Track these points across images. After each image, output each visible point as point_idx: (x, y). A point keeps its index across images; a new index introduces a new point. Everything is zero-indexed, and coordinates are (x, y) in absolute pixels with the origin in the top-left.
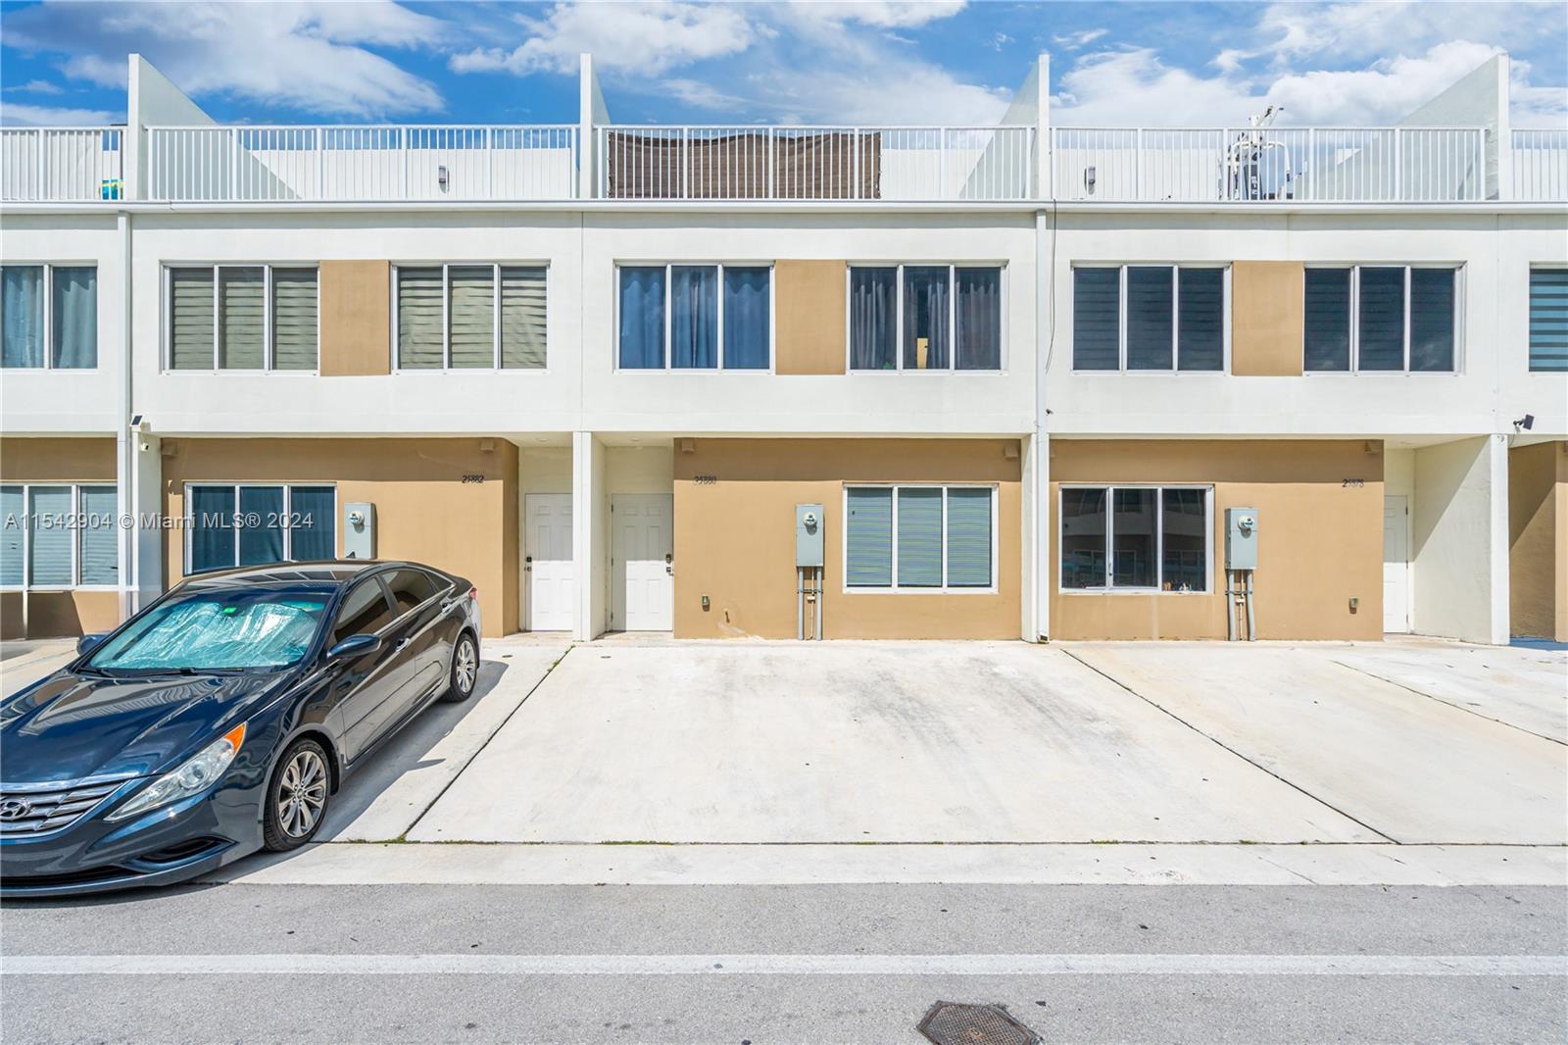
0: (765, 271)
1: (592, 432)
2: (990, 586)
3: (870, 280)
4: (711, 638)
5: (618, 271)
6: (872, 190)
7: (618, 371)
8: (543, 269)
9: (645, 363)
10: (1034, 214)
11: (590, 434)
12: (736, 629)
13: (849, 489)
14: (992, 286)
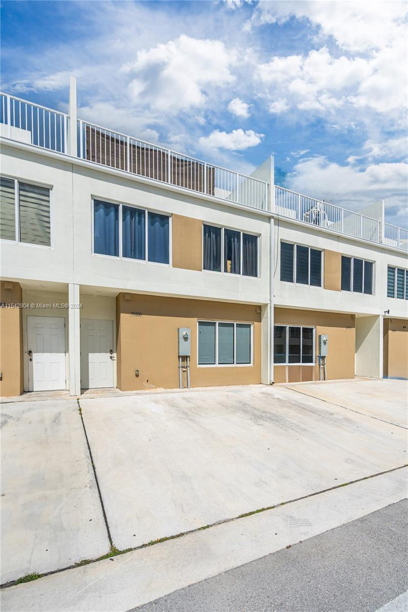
0: (167, 218)
1: (80, 285)
2: (250, 363)
3: (211, 231)
4: (140, 390)
5: (93, 201)
6: (211, 191)
7: (94, 254)
8: (48, 190)
9: (107, 252)
10: (269, 218)
11: (79, 286)
12: (151, 385)
13: (199, 322)
14: (254, 243)
